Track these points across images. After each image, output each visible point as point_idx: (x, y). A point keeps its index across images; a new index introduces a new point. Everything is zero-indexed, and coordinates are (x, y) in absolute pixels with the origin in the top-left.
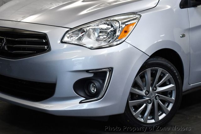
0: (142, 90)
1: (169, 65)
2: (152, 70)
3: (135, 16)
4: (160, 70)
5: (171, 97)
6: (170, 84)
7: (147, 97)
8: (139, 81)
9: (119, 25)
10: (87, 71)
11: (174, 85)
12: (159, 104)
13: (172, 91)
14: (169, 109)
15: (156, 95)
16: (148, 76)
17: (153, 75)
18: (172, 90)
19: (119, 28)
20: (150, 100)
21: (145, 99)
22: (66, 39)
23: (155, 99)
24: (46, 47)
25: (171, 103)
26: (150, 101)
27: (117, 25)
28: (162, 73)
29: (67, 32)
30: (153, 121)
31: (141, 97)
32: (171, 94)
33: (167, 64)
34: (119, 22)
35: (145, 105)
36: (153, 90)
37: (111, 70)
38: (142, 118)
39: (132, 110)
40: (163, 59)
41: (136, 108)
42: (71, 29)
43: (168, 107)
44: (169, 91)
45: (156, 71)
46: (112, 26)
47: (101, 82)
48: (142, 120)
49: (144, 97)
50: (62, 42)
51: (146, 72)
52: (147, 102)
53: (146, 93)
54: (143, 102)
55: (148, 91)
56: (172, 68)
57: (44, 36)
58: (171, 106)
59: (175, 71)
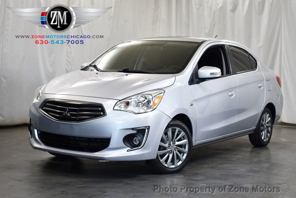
0: (165, 144)
1: (184, 126)
2: (172, 129)
3: (161, 91)
4: (178, 129)
5: (185, 149)
6: (184, 139)
7: (169, 148)
8: (165, 137)
9: (152, 97)
10: (133, 129)
11: (187, 140)
12: (177, 155)
13: (185, 145)
14: (184, 157)
15: (175, 147)
16: (170, 133)
17: (173, 133)
18: (185, 143)
19: (152, 99)
20: (171, 151)
21: (167, 150)
22: (116, 108)
23: (174, 151)
24: (102, 113)
25: (186, 153)
26: (171, 152)
27: (150, 97)
28: (179, 131)
29: (117, 103)
30: (173, 166)
31: (165, 148)
32: (185, 147)
33: (182, 125)
34: (152, 95)
35: (168, 154)
36: (173, 144)
37: (149, 128)
38: (166, 164)
39: (160, 158)
40: (180, 122)
41: (162, 156)
42: (120, 100)
43: (183, 156)
44: (183, 144)
45: (175, 130)
46: (146, 98)
47: (142, 136)
48: (166, 165)
49: (167, 149)
50: (113, 109)
51: (168, 130)
52: (169, 152)
53: (168, 146)
54: (166, 152)
55: (170, 144)
56: (185, 128)
57: (101, 106)
58: (185, 155)
59: (187, 130)
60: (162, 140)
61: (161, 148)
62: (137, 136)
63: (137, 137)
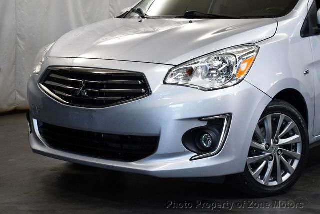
0: (261, 143)
1: (293, 110)
2: (273, 117)
3: (252, 48)
4: (282, 117)
5: (296, 151)
6: (294, 135)
7: (268, 152)
8: (259, 132)
9: (235, 60)
10: (200, 119)
11: (299, 136)
12: (281, 162)
13: (296, 144)
14: (295, 166)
15: (279, 149)
16: (269, 124)
17: (275, 124)
18: (295, 142)
19: (236, 64)
20: (271, 155)
21: (264, 154)
22: (170, 80)
23: (277, 155)
24: (143, 90)
25: (297, 159)
26: (271, 158)
27: (233, 59)
28: (285, 121)
29: (171, 71)
30: (275, 183)
31: (259, 152)
32: (295, 148)
33: (291, 108)
34: (235, 56)
35: (265, 162)
36: (275, 143)
37: (229, 116)
38: (262, 179)
39: (250, 169)
40: (286, 103)
41: (255, 166)
42: (176, 66)
43: (292, 164)
44: (293, 144)
45: (278, 118)
46: (224, 61)
47: (217, 131)
48: (262, 182)
49: (263, 152)
50: (165, 83)
51: (266, 119)
52: (268, 159)
53: (266, 147)
54: (264, 158)
55: (269, 144)
56: (297, 113)
57: (141, 77)
58: (296, 163)
59: (300, 118)
60: (256, 138)
61: (253, 151)
62: (208, 131)
63: (208, 134)
